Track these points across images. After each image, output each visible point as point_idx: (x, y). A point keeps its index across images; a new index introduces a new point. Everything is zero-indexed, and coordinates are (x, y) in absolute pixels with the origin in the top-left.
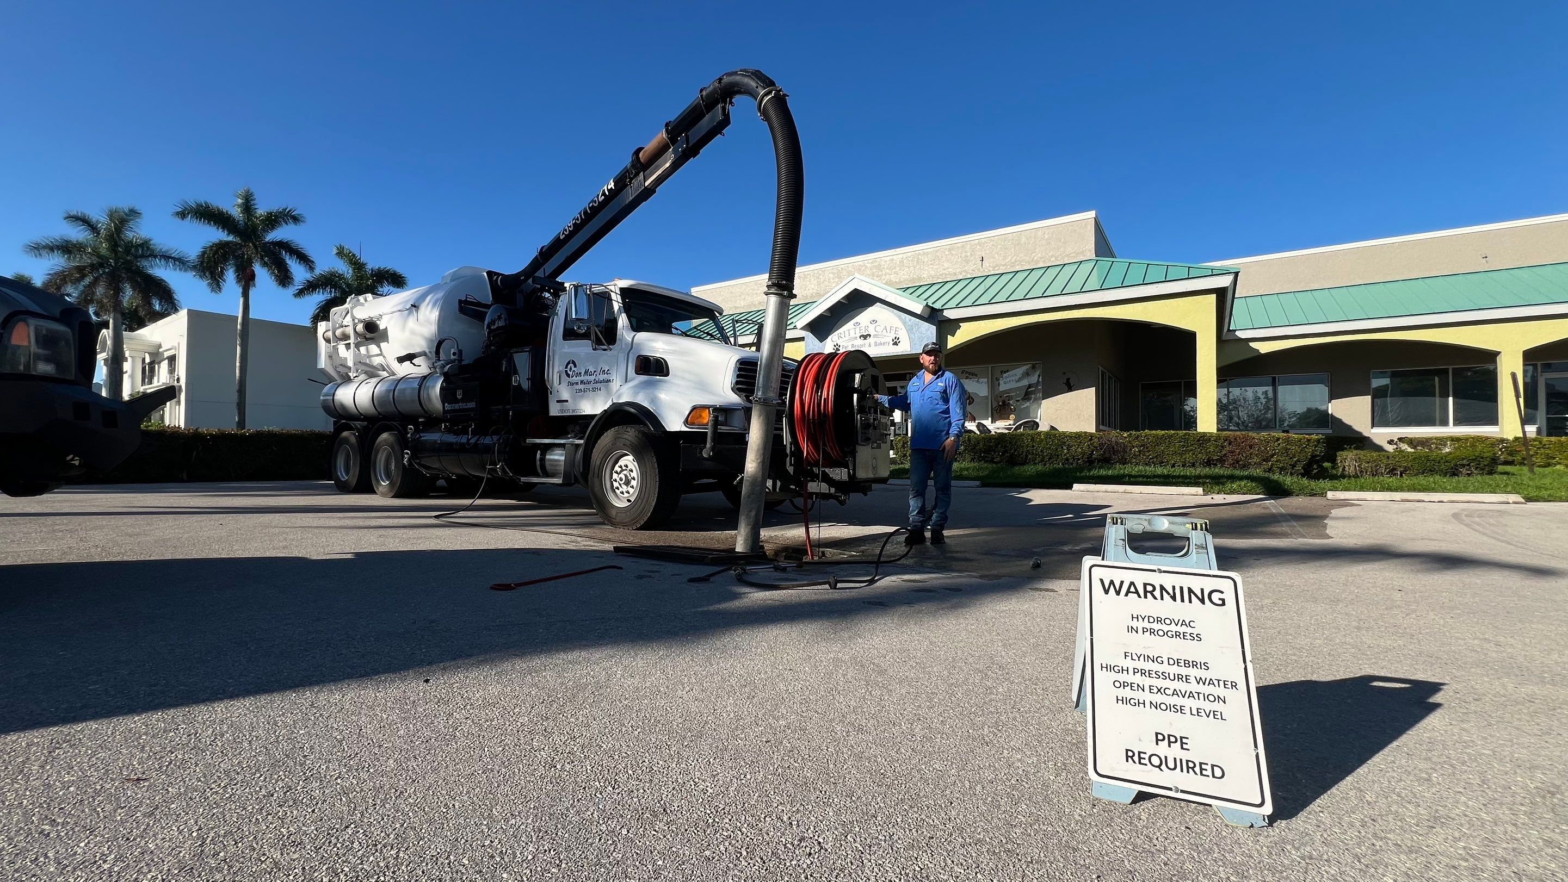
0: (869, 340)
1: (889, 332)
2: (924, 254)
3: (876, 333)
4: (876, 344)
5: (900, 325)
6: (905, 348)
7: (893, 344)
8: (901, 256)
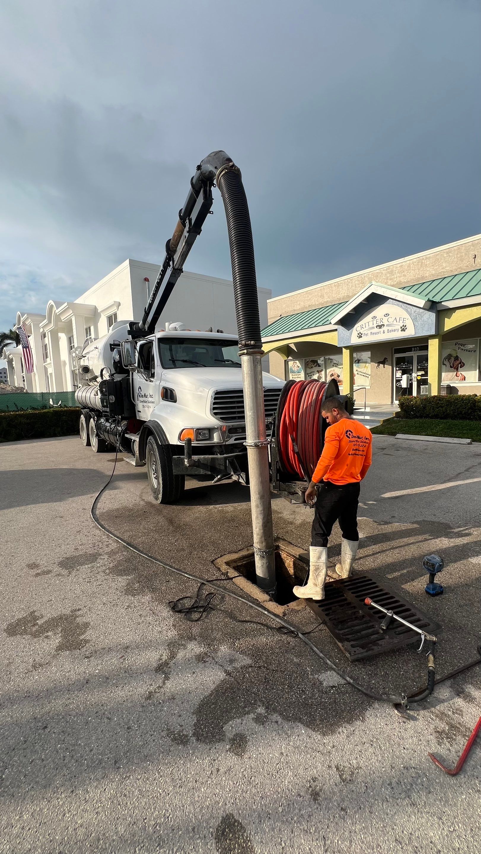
2: (427, 258)
8: (408, 262)
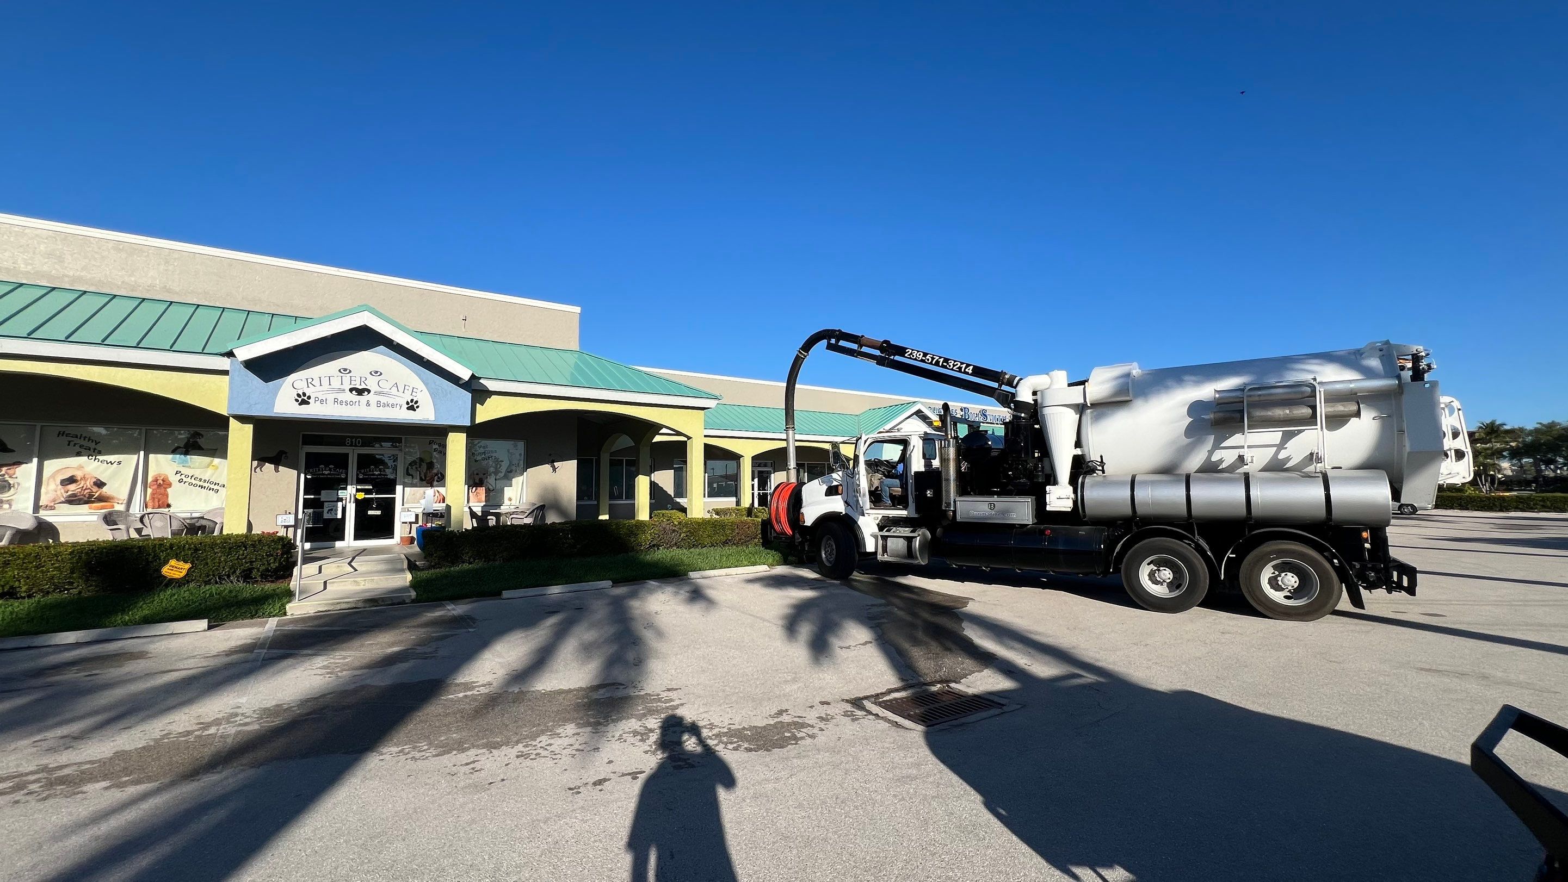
0: (365, 398)
1: (401, 389)
3: (379, 389)
4: (379, 404)
5: (420, 385)
6: (426, 415)
7: (408, 408)
